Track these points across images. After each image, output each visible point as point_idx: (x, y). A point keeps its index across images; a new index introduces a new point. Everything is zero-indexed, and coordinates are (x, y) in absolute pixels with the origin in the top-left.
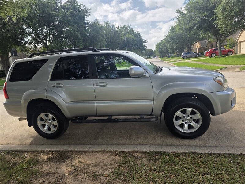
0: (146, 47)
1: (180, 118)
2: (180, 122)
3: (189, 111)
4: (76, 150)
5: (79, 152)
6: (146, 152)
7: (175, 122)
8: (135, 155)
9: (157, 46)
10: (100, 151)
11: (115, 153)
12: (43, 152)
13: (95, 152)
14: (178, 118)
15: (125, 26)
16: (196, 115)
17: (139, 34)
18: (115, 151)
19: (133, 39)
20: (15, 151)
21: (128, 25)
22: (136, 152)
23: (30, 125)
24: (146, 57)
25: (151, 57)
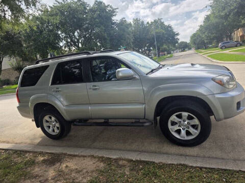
0: (179, 39)
1: (176, 123)
2: (176, 127)
3: (185, 116)
4: (68, 153)
5: (71, 155)
6: (132, 160)
7: (170, 127)
8: (121, 163)
9: (192, 37)
10: (89, 156)
11: (102, 159)
12: (41, 153)
13: (84, 156)
14: (173, 123)
15: (155, 21)
16: (194, 120)
17: (170, 27)
18: (102, 157)
19: (163, 33)
20: (21, 151)
21: (159, 19)
22: (123, 159)
23: (38, 127)
24: (181, 50)
25: (186, 50)
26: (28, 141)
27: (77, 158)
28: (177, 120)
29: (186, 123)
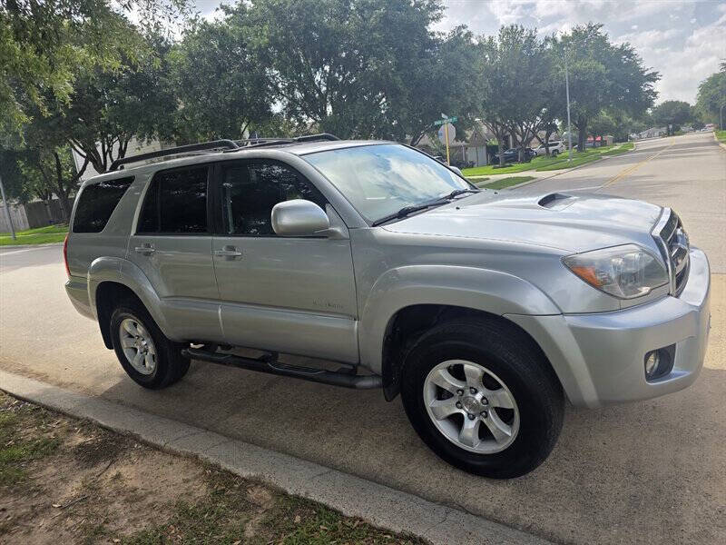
0: (655, 94)
1: (450, 395)
2: (449, 408)
4: (143, 437)
5: (145, 444)
6: (285, 494)
8: (253, 495)
10: (188, 457)
12: (87, 425)
13: (176, 455)
14: (441, 394)
15: (576, 33)
16: (499, 393)
17: (629, 54)
18: (215, 467)
19: (599, 74)
20: (47, 408)
22: (264, 485)
24: (664, 130)
25: (683, 129)
26: (87, 382)
27: (157, 456)
28: (450, 382)
29: (479, 397)
